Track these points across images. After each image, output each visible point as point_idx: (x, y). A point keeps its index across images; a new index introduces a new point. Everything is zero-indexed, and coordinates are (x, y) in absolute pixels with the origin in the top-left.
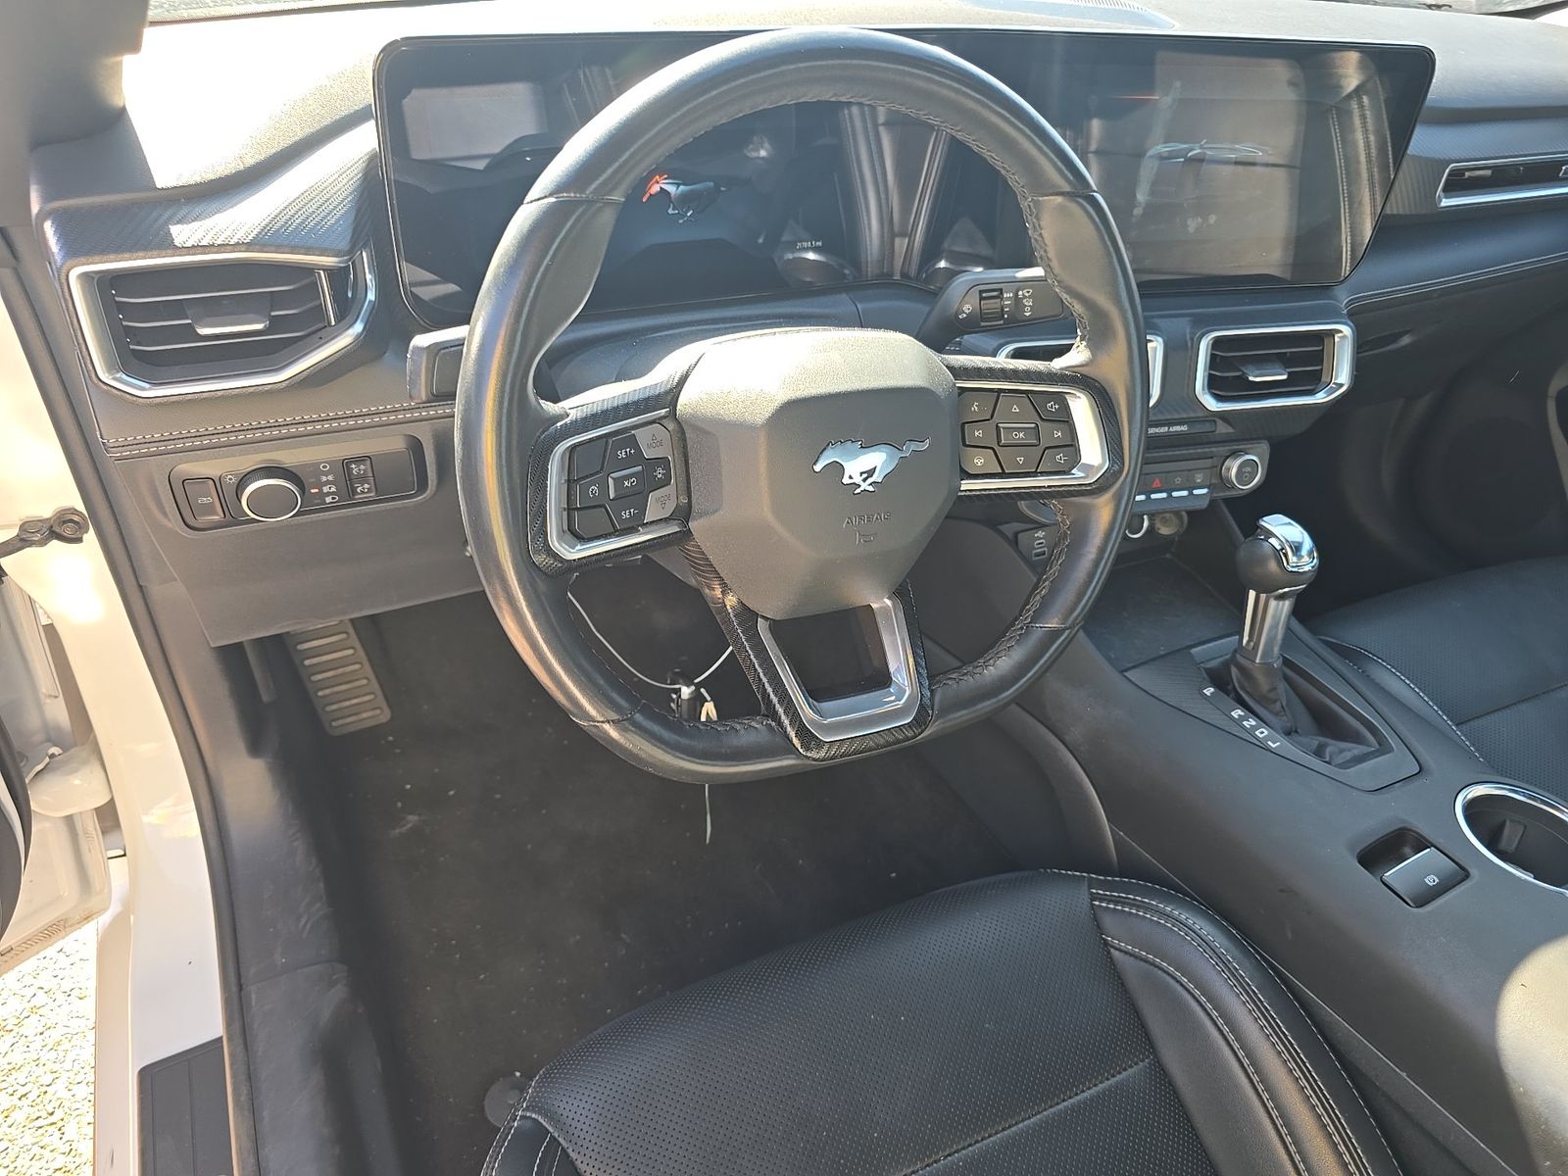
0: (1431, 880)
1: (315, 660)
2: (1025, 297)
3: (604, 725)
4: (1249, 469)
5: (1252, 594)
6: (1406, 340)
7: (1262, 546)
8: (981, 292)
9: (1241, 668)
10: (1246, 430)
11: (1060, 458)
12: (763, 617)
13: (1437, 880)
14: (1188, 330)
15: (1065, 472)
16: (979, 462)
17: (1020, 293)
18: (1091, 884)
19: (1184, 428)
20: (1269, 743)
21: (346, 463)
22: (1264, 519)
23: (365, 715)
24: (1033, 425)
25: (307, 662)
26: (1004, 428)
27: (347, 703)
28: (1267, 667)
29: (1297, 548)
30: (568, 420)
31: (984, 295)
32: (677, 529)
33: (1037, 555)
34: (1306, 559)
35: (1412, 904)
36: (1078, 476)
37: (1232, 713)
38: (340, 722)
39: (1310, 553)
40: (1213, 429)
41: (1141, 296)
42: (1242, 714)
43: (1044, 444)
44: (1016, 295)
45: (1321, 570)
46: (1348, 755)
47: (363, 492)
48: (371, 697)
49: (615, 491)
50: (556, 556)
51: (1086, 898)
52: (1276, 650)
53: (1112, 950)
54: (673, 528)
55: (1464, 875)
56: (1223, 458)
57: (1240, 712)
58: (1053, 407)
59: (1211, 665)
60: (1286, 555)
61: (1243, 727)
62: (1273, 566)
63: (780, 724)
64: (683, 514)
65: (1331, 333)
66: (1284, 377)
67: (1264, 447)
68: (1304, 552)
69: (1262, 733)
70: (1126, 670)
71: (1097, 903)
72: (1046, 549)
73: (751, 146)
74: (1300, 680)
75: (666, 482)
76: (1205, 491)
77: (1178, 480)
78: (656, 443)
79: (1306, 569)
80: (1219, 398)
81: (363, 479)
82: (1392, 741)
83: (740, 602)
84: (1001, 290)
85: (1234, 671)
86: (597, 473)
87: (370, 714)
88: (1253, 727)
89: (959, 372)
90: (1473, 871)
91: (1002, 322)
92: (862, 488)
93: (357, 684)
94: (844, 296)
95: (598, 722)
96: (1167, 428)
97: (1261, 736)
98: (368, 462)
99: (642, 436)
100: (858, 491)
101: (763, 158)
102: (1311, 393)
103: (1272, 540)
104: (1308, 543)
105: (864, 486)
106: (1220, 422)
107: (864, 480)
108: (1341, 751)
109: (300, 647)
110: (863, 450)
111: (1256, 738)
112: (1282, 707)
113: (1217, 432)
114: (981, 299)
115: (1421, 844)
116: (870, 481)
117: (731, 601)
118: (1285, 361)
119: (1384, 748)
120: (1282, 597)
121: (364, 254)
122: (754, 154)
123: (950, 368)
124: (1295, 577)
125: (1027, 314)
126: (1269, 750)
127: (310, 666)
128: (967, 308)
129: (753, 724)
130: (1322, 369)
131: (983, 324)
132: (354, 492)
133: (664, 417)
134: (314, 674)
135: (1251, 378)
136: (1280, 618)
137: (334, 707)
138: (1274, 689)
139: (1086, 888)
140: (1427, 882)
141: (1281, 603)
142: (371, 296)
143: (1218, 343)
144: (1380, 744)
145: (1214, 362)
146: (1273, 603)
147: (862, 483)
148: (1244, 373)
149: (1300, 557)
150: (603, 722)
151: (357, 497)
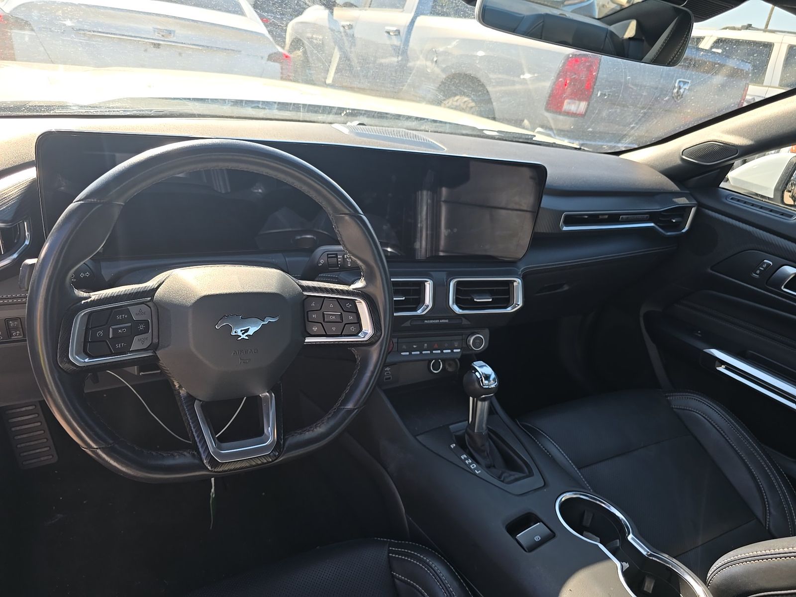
0: (537, 538)
1: (18, 428)
2: (347, 258)
3: (98, 451)
4: (478, 341)
5: (471, 399)
6: (566, 288)
7: (472, 375)
8: (328, 255)
9: (469, 435)
10: (477, 323)
11: (353, 329)
12: (198, 400)
13: (540, 538)
14: (445, 278)
15: (356, 335)
16: (315, 329)
17: (345, 256)
18: (391, 545)
19: (447, 321)
20: (476, 471)
21: (7, 321)
22: (474, 363)
23: (42, 459)
24: (340, 313)
25: (13, 429)
26: (326, 314)
27: (34, 452)
28: (480, 434)
29: (487, 377)
30: (89, 300)
31: (329, 256)
32: (151, 354)
33: (386, 379)
34: (492, 382)
35: (527, 550)
36: (361, 338)
37: (462, 457)
38: (28, 462)
39: (494, 380)
40: (461, 322)
41: (388, 262)
42: (466, 457)
43: (345, 322)
44: (343, 257)
45: (499, 387)
46: (512, 478)
47: (16, 335)
48: (48, 448)
49: (113, 335)
50: (73, 364)
51: (386, 552)
52: (484, 426)
53: (396, 580)
54: (149, 354)
55: (553, 535)
56: (467, 336)
57: (465, 456)
58: (349, 305)
59: (458, 434)
60: (482, 380)
61: (466, 463)
62: (477, 384)
63: (199, 453)
64: (154, 347)
65: (512, 282)
66: (491, 300)
67: (487, 331)
68: (491, 379)
69: (473, 466)
70: (418, 435)
71: (391, 555)
72: (391, 376)
73: (255, 187)
74: (499, 442)
75: (146, 331)
76: (459, 350)
77: (446, 345)
78: (141, 312)
79: (493, 386)
80: (460, 308)
81: (16, 329)
82: (535, 470)
83: (188, 393)
84: (337, 254)
85: (467, 437)
86: (105, 325)
87: (46, 458)
88: (470, 464)
89: (305, 288)
90: (557, 534)
91: (338, 268)
92: (242, 338)
93: (40, 441)
94: (280, 255)
95: (95, 448)
96: (438, 321)
97: (472, 468)
98: (19, 320)
99: (133, 310)
100: (239, 339)
101: (260, 193)
102: (506, 308)
103: (477, 373)
104: (493, 376)
105: (244, 336)
106: (464, 319)
107: (243, 334)
108: (510, 475)
109: (10, 421)
110: (243, 320)
111: (470, 468)
112: (487, 454)
113: (463, 323)
114: (328, 257)
115: (537, 520)
116: (246, 334)
117: (183, 392)
118: (491, 293)
119: (531, 474)
120: (484, 400)
121: (25, 223)
122: (256, 191)
123: (301, 286)
124: (489, 391)
125: (349, 265)
126: (475, 474)
127: (14, 431)
128: (322, 261)
129: (185, 453)
130: (509, 297)
131: (330, 269)
132: (11, 335)
133: (149, 301)
134: (17, 435)
135: (475, 300)
136: (484, 410)
137: (25, 454)
138: (483, 445)
139: (387, 547)
140: (535, 538)
141: (484, 403)
142: (27, 242)
143: (458, 283)
144: (529, 472)
145: (457, 291)
146: (479, 403)
147: (241, 335)
148: (472, 298)
149: (489, 381)
150: (97, 448)
151: (12, 338)
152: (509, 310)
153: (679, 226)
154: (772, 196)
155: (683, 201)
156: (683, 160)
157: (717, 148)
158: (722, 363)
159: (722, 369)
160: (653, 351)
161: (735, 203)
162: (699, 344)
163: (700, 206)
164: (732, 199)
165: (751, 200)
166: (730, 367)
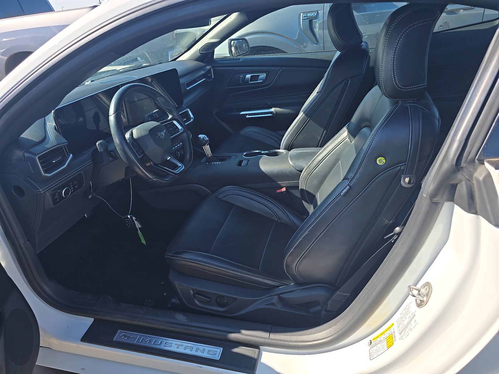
5: (203, 147)
7: (200, 139)
11: (177, 130)
15: (179, 131)
17: (155, 114)
20: (219, 163)
31: (151, 117)
37: (212, 163)
47: (76, 187)
59: (205, 162)
60: (204, 138)
65: (187, 111)
66: (186, 119)
79: (208, 139)
81: (76, 185)
82: (232, 156)
88: (216, 163)
90: (249, 159)
102: (190, 120)
104: (206, 136)
107: (163, 137)
118: (186, 116)
124: (207, 141)
125: (158, 117)
128: (150, 119)
130: (190, 116)
133: (134, 140)
140: (246, 163)
141: (208, 146)
149: (206, 138)
152: (192, 120)
153: (211, 77)
154: (229, 56)
155: (208, 67)
156: (200, 53)
157: (210, 45)
158: (247, 114)
159: (248, 117)
160: (224, 124)
161: (222, 62)
162: (237, 113)
163: (213, 67)
164: (221, 61)
165: (224, 59)
166: (249, 114)
